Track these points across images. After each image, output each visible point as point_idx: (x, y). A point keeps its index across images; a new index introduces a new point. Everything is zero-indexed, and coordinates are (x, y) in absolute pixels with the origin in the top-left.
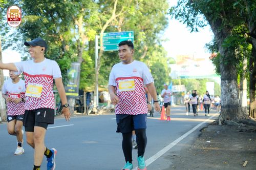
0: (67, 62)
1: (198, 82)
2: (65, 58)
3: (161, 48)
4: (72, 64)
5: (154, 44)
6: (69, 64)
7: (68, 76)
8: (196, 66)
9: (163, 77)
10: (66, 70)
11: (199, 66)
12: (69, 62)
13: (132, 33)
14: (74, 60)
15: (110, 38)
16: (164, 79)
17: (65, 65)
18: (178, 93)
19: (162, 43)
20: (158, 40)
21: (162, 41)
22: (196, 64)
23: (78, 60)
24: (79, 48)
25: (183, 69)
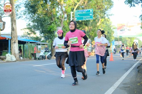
0: (54, 27)
1: (130, 40)
2: (53, 25)
3: (108, 19)
4: (57, 28)
5: (105, 17)
6: (55, 28)
7: (55, 35)
8: (129, 30)
9: (109, 36)
10: (54, 31)
11: (130, 30)
12: (56, 27)
13: (92, 10)
14: (59, 26)
15: (79, 13)
16: (110, 37)
17: (53, 29)
18: (118, 46)
19: (109, 16)
20: (107, 15)
21: (109, 15)
22: (129, 29)
23: (60, 26)
24: (61, 19)
25: (121, 32)
